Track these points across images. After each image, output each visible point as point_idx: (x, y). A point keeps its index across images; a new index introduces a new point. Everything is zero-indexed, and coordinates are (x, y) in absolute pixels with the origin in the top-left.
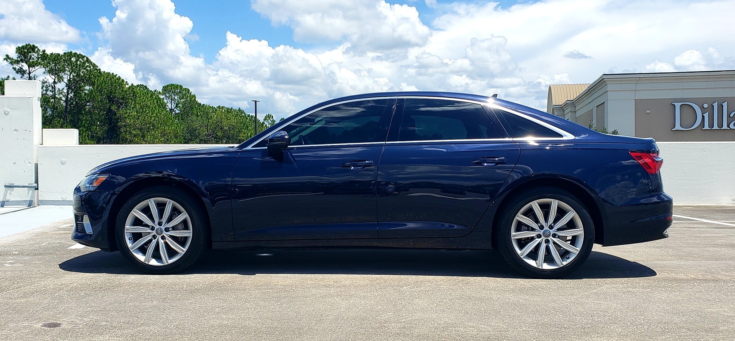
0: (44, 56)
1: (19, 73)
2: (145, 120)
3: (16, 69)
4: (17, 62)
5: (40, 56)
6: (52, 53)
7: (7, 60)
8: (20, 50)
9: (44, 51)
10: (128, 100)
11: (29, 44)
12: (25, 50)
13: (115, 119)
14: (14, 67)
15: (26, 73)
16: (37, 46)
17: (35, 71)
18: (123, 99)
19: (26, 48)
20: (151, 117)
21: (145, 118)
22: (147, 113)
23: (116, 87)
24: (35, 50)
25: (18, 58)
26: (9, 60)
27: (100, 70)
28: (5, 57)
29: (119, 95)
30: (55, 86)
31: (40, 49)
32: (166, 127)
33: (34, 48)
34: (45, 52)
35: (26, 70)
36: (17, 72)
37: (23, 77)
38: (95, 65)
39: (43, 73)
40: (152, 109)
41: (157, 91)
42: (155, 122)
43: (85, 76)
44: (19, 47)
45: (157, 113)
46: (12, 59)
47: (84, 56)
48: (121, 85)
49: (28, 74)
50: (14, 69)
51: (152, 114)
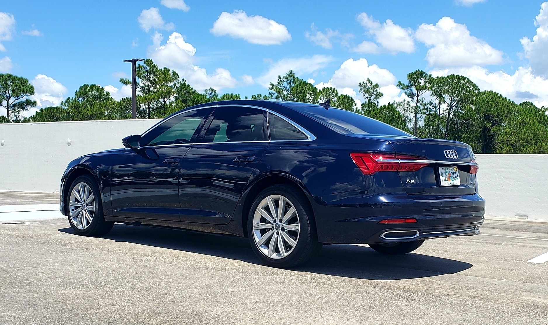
0: (431, 80)
1: (410, 97)
2: (518, 136)
3: (407, 93)
4: (408, 87)
5: (427, 81)
6: (438, 77)
7: (399, 86)
8: (411, 76)
9: (430, 76)
10: (502, 117)
11: (418, 70)
12: (414, 76)
13: (490, 136)
14: (406, 92)
15: (415, 96)
16: (424, 71)
17: (423, 94)
18: (497, 116)
19: (415, 74)
20: (525, 133)
21: (518, 135)
22: (521, 130)
23: (491, 105)
24: (423, 75)
25: (409, 83)
26: (401, 86)
27: (480, 89)
28: (398, 83)
29: (494, 113)
30: (440, 106)
31: (427, 74)
32: (543, 144)
33: (422, 73)
34: (432, 77)
35: (415, 94)
36: (408, 96)
37: (413, 100)
38: (475, 85)
39: (430, 96)
40: (530, 125)
41: (544, 107)
42: (529, 138)
43: (464, 97)
44: (410, 74)
45: (535, 129)
46: (404, 85)
47: (466, 78)
48: (497, 103)
49: (416, 97)
50: (406, 93)
51: (527, 131)
